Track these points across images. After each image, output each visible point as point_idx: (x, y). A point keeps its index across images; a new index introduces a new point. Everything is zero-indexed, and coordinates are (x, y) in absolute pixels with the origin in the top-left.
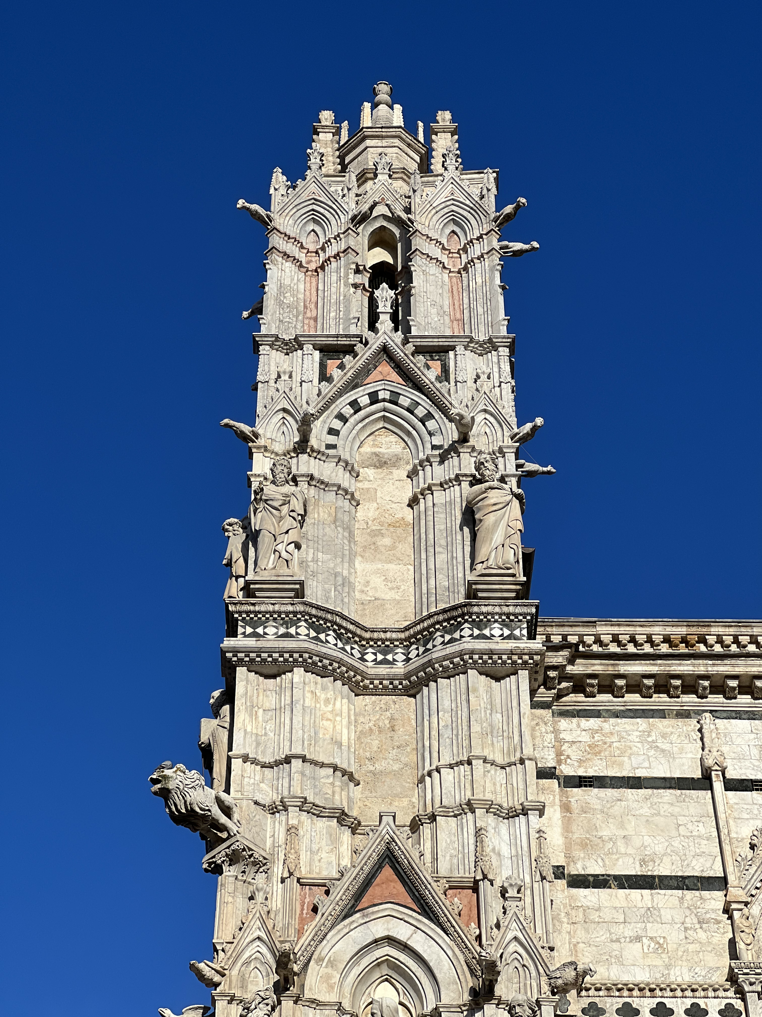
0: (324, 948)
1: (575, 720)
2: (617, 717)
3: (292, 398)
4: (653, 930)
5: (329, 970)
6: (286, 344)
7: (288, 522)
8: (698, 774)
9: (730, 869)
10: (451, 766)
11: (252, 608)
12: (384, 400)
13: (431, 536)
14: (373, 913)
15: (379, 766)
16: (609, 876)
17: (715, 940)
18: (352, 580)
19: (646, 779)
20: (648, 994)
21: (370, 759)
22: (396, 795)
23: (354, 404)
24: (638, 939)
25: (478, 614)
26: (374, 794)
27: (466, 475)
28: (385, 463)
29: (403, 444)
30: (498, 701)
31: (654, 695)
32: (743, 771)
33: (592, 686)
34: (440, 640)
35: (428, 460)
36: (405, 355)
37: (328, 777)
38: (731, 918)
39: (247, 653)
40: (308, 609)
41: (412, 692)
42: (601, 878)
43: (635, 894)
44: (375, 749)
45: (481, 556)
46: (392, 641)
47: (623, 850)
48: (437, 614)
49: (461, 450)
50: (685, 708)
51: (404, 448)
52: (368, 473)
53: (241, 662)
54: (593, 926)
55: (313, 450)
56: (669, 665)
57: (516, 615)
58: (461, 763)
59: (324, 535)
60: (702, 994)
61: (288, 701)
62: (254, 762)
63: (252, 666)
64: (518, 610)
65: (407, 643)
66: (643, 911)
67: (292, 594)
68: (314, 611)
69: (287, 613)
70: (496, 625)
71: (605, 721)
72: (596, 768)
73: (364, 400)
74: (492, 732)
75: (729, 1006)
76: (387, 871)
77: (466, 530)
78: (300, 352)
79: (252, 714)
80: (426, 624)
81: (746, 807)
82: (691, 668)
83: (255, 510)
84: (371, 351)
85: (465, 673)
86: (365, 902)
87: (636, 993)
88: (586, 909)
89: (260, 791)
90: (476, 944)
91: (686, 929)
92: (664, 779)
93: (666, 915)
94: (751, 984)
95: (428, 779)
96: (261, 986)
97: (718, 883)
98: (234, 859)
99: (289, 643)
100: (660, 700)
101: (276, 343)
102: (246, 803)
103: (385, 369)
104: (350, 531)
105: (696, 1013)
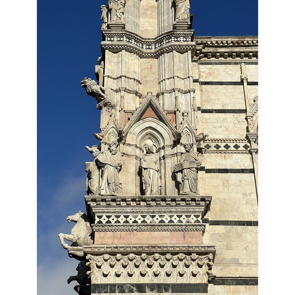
0: (132, 130)
1: (204, 65)
2: (217, 64)
4: (225, 124)
5: (133, 136)
7: (120, 6)
9: (247, 107)
10: (168, 79)
11: (110, 32)
13: (162, 10)
14: (145, 120)
15: (147, 79)
16: (213, 109)
17: (243, 127)
18: (139, 24)
19: (225, 82)
20: (223, 142)
21: (145, 77)
22: (152, 87)
24: (221, 127)
25: (176, 34)
26: (146, 87)
30: (182, 59)
31: (228, 58)
32: (252, 79)
33: (210, 55)
34: (165, 42)
37: (132, 82)
38: (247, 121)
39: (109, 45)
40: (126, 33)
41: (157, 57)
42: (211, 110)
43: (220, 114)
44: (146, 74)
45: (177, 17)
46: (151, 42)
47: (217, 102)
48: (164, 34)
50: (237, 61)
54: (208, 123)
56: (233, 49)
57: (187, 34)
58: (171, 78)
59: (131, 10)
60: (238, 142)
61: (121, 60)
62: (111, 78)
63: (110, 50)
64: (188, 33)
65: (155, 43)
66: (222, 119)
67: (122, 28)
68: (128, 33)
69: (120, 34)
70: (182, 37)
71: (213, 66)
72: (210, 79)
74: (180, 69)
75: (246, 145)
76: (150, 109)
77: (173, 8)
79: (110, 64)
81: (253, 90)
82: (239, 50)
83: (110, 2)
85: (172, 51)
86: (143, 117)
87: (220, 141)
88: (206, 119)
89: (113, 86)
90: (175, 129)
91: (234, 124)
92: (230, 82)
93: (229, 120)
94: (252, 139)
95: (161, 82)
96: (114, 139)
97: (245, 111)
98: (105, 105)
99: (121, 43)
100: (230, 59)
102: (109, 89)
104: (138, 9)
105: (237, 147)
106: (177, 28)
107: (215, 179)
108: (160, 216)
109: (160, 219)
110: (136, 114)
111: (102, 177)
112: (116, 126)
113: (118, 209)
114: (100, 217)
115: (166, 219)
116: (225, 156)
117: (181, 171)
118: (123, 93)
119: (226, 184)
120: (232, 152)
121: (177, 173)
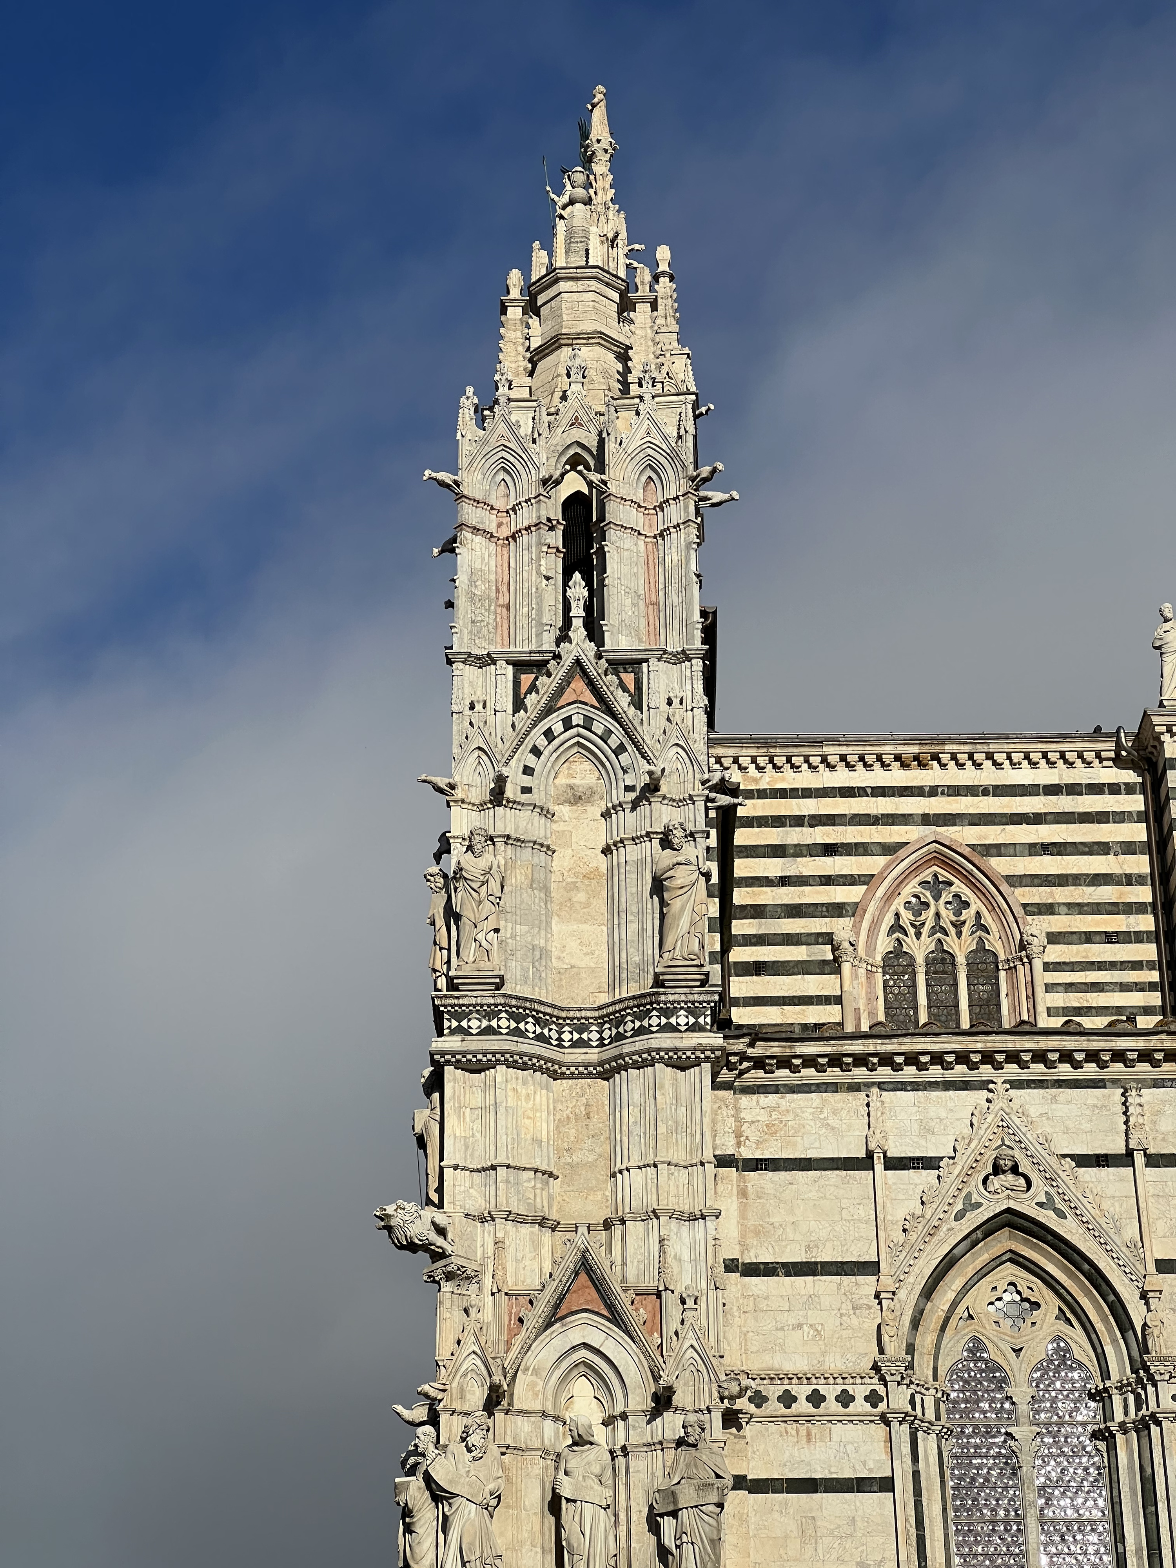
0: (530, 1359)
1: (755, 1097)
2: (794, 1092)
3: (487, 735)
4: (814, 1317)
5: (534, 1378)
6: (479, 659)
7: (487, 907)
8: (862, 1154)
9: (883, 1257)
10: (639, 1168)
11: (456, 1001)
12: (578, 725)
13: (623, 900)
14: (571, 1322)
15: (577, 1157)
16: (777, 1263)
17: (865, 1326)
18: (549, 948)
19: (816, 1160)
20: (805, 1381)
21: (568, 1150)
22: (592, 1189)
23: (549, 734)
24: (800, 1326)
25: (665, 1003)
26: (571, 1188)
27: (656, 833)
28: (580, 798)
29: (597, 774)
30: (683, 1092)
31: (829, 1069)
32: (904, 1148)
33: (771, 1065)
34: (630, 1026)
35: (620, 805)
36: (599, 674)
37: (529, 1180)
38: (880, 1303)
39: (454, 1055)
40: (508, 1001)
41: (605, 1076)
42: (771, 1265)
43: (800, 1282)
44: (572, 1139)
45: (668, 944)
46: (587, 1019)
47: (791, 1237)
48: (627, 999)
49: (652, 800)
50: (856, 1081)
51: (599, 779)
52: (563, 811)
53: (448, 1062)
54: (762, 1314)
55: (508, 801)
56: (842, 1045)
57: (700, 1003)
58: (649, 1165)
59: (522, 902)
60: (851, 1381)
61: (493, 1102)
62: (464, 1169)
63: (458, 1065)
64: (703, 998)
65: (601, 1022)
66: (805, 1298)
67: (493, 987)
68: (514, 1002)
69: (489, 1006)
70: (682, 1012)
71: (783, 1098)
72: (772, 1150)
73: (558, 728)
74: (676, 1129)
75: (873, 1391)
76: (584, 1279)
77: (656, 898)
78: (493, 667)
79: (461, 1116)
80: (617, 1007)
81: (902, 1187)
82: (861, 1047)
83: (456, 889)
84: (564, 669)
85: (653, 1065)
86: (563, 1311)
87: (795, 1381)
88: (756, 1297)
89: (470, 1197)
90: (658, 1354)
91: (841, 1315)
92: (832, 1159)
93: (826, 1301)
94: (892, 1375)
95: (619, 1175)
96: (477, 1396)
97: (872, 1268)
98: (450, 1276)
99: (491, 1043)
100: (834, 1074)
101: (469, 659)
102: (458, 1218)
103: (578, 685)
104: (546, 889)
105: (845, 1399)
106: (667, 984)
107: (776, 1515)
110: (542, 1307)
111: (444, 1531)
112: (482, 1349)
116: (809, 1434)
117: (674, 1514)
118: (502, 1228)
119: (810, 1532)
120: (832, 1419)
121: (662, 1515)
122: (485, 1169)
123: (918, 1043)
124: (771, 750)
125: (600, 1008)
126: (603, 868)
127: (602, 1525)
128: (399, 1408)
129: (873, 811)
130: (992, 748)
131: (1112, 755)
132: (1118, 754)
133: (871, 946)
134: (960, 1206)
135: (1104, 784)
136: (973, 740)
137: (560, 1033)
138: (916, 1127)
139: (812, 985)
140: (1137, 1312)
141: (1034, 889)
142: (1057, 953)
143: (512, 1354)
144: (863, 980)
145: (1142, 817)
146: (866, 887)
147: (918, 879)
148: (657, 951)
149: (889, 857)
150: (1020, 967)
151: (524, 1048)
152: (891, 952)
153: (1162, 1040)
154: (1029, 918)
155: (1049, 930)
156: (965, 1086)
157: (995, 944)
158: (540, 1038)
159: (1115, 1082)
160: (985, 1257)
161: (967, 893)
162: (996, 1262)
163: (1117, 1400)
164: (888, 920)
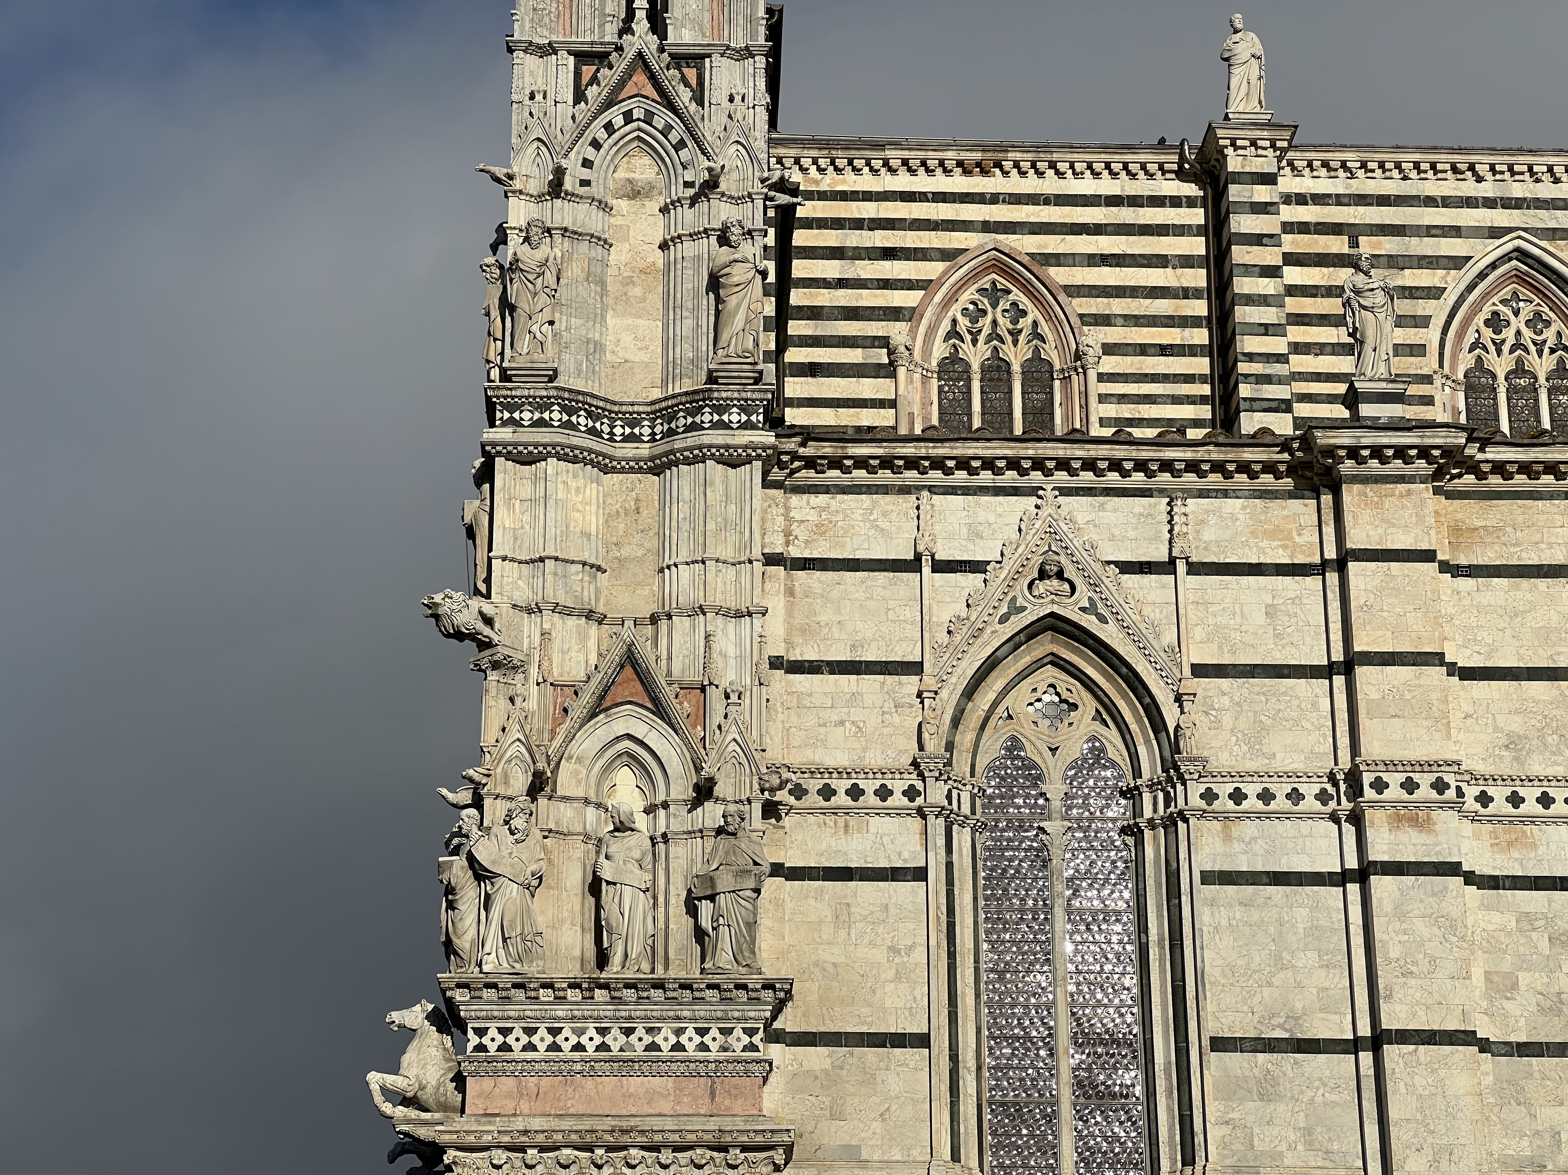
0: (574, 748)
1: (805, 496)
2: (844, 493)
3: (546, 126)
4: (856, 714)
5: (578, 766)
6: (541, 48)
8: (910, 556)
9: (926, 657)
10: (687, 564)
11: (509, 393)
12: (638, 119)
13: (679, 295)
14: (616, 713)
15: (625, 552)
16: (822, 661)
17: (906, 724)
18: (603, 342)
19: (864, 560)
20: (845, 776)
21: (616, 544)
22: (639, 584)
23: (608, 126)
24: (842, 723)
25: (718, 400)
26: (619, 582)
27: (714, 230)
28: (639, 192)
29: (656, 169)
30: (733, 490)
31: (880, 471)
32: (952, 551)
33: (823, 465)
34: (682, 421)
36: (661, 68)
37: (577, 573)
38: (922, 702)
39: (505, 445)
40: (561, 393)
41: (656, 471)
42: (815, 663)
43: (844, 680)
44: (621, 533)
45: (722, 343)
46: (639, 414)
47: (836, 636)
48: (680, 395)
49: (711, 196)
50: (907, 483)
51: (658, 174)
52: (622, 205)
53: (499, 454)
54: (805, 711)
55: (567, 194)
56: (894, 448)
58: (697, 562)
59: (577, 296)
60: (890, 776)
61: (542, 494)
62: (512, 560)
63: (509, 457)
64: (756, 394)
65: (653, 417)
66: (848, 696)
67: (546, 379)
68: (566, 394)
69: (541, 398)
70: (735, 410)
71: (833, 498)
72: (821, 549)
73: (619, 121)
74: (726, 526)
75: (912, 786)
76: (629, 672)
78: (554, 57)
79: (510, 507)
80: (670, 403)
81: (949, 589)
82: (913, 450)
83: (511, 280)
84: (626, 62)
85: (704, 462)
86: (607, 703)
87: (835, 775)
88: (800, 694)
89: (518, 588)
90: (700, 746)
91: (883, 713)
92: (880, 560)
93: (868, 700)
94: (931, 771)
95: (666, 571)
96: (520, 781)
97: (915, 668)
98: (496, 665)
99: (543, 436)
100: (885, 476)
101: (530, 48)
102: (506, 608)
103: (640, 78)
104: (603, 284)
105: (884, 793)
106: (720, 381)
107: (812, 902)
108: (649, 1031)
109: (648, 1040)
110: (587, 697)
111: (487, 909)
112: (526, 736)
113: (530, 1010)
114: (481, 1032)
115: (665, 1038)
116: (846, 826)
117: (712, 898)
118: (550, 620)
119: (845, 917)
120: (869, 811)
121: (700, 899)
122: (533, 561)
123: (970, 448)
124: (833, 152)
125: (652, 403)
126: (660, 263)
127: (641, 906)
128: (444, 791)
129: (934, 217)
130: (1055, 157)
131: (1175, 167)
132: (1181, 166)
133: (927, 352)
134: (1004, 609)
135: (1165, 197)
136: (1037, 148)
137: (612, 427)
138: (964, 530)
139: (867, 388)
140: (1171, 715)
141: (1092, 300)
142: (1110, 364)
143: (556, 743)
144: (918, 385)
145: (1201, 230)
146: (923, 292)
147: (976, 286)
148: (711, 348)
149: (948, 263)
150: (1075, 377)
151: (575, 441)
152: (947, 358)
153: (1209, 452)
154: (1085, 328)
155: (1105, 341)
156: (1015, 491)
157: (1051, 353)
158: (592, 431)
159: (1162, 492)
160: (1027, 660)
161: (1025, 302)
162: (1038, 665)
163: (1147, 797)
164: (945, 326)
